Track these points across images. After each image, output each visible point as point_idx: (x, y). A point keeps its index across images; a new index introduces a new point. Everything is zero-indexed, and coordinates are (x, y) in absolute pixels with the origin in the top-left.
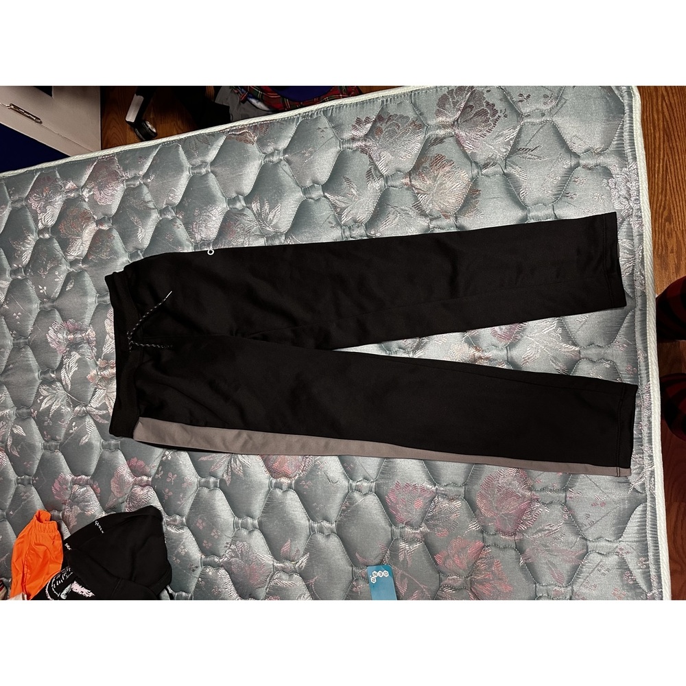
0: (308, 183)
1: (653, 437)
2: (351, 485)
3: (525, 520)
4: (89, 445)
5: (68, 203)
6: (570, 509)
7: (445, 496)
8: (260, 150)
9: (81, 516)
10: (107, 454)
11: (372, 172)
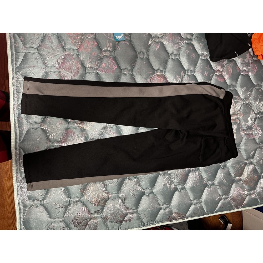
0: (151, 195)
1: (13, 93)
2: (132, 72)
3: (61, 60)
4: (242, 87)
5: (254, 188)
6: (45, 65)
7: (94, 69)
8: (171, 209)
9: (245, 58)
10: (234, 84)
11: (124, 199)
